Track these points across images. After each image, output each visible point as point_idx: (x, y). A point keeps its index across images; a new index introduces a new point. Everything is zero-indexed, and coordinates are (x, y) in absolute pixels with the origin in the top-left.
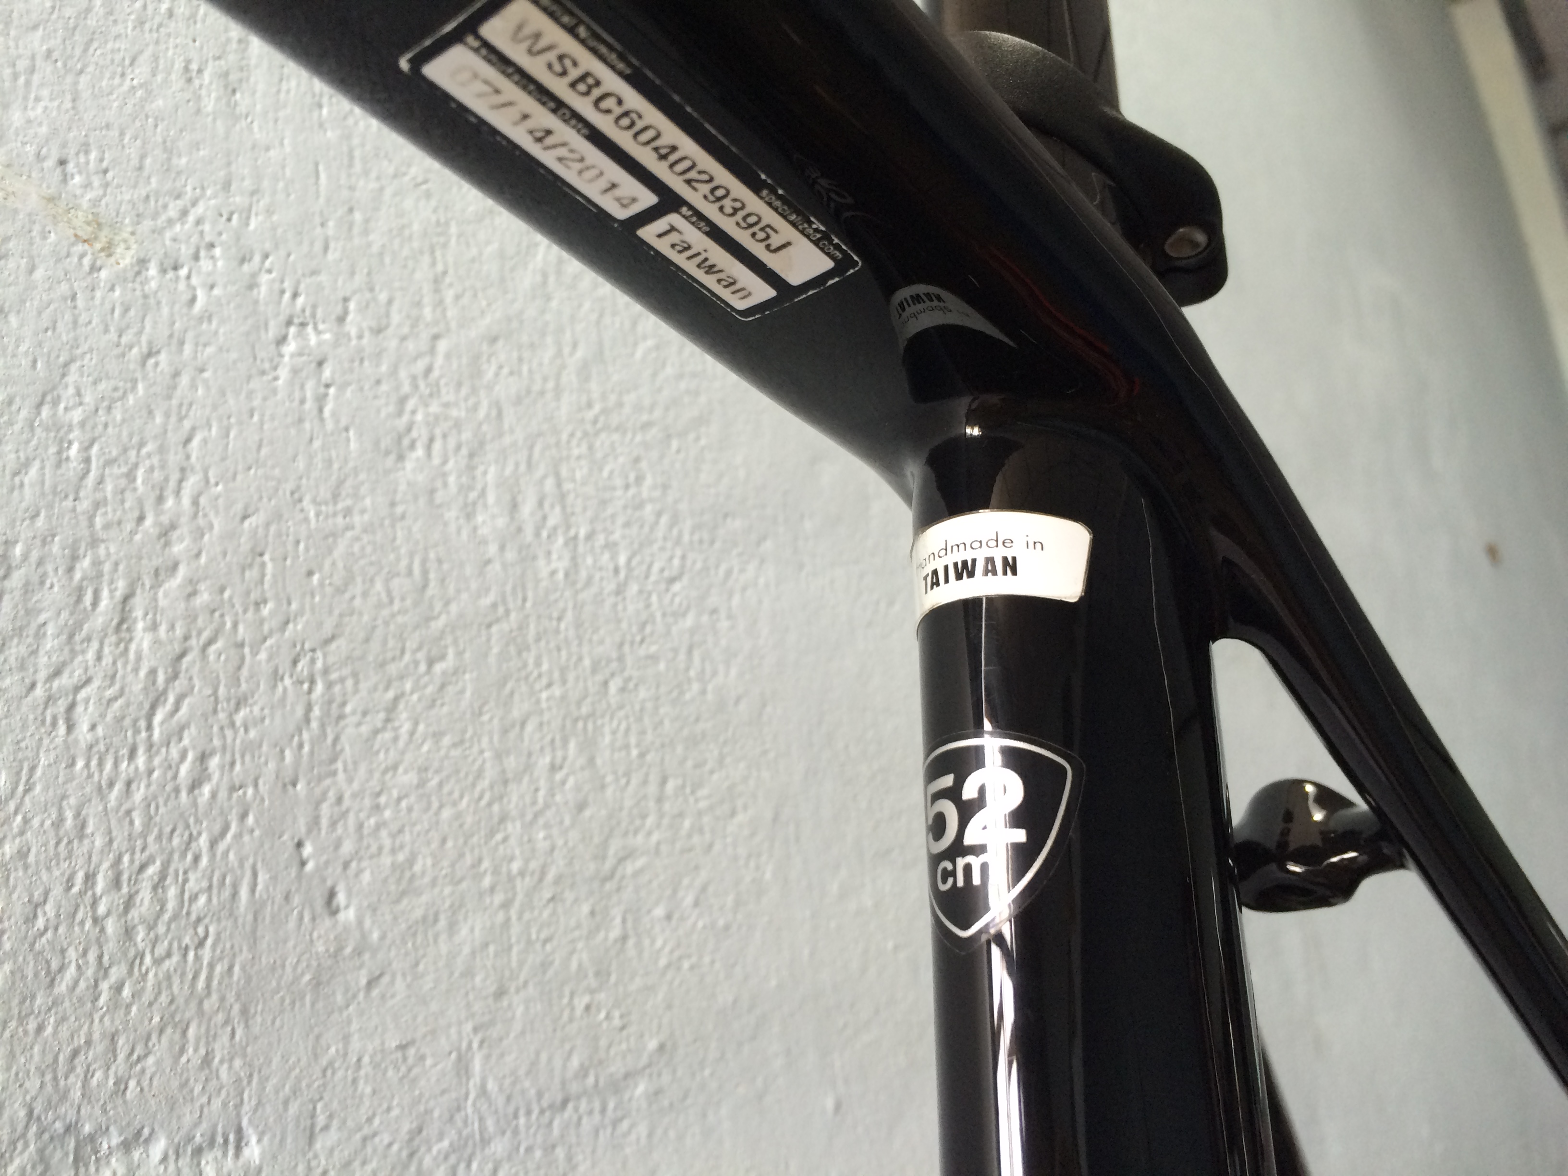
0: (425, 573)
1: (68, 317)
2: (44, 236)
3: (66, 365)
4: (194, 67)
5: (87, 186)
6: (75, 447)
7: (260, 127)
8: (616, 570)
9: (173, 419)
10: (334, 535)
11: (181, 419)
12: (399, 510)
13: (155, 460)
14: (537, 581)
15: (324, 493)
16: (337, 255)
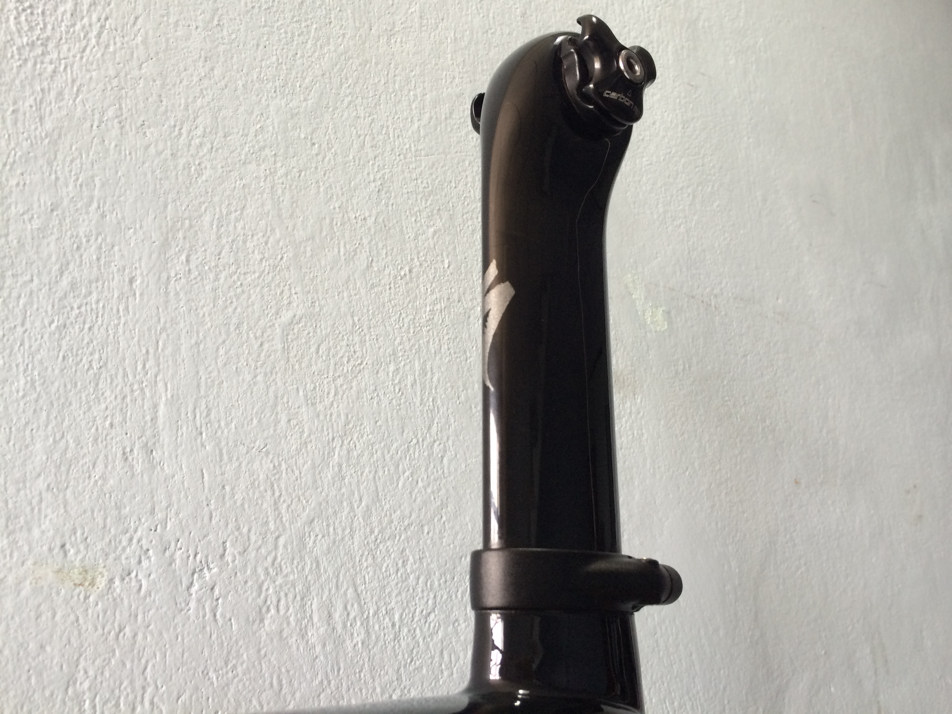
0: (280, 682)
1: (76, 633)
2: (58, 593)
3: (78, 659)
4: (128, 450)
5: (78, 552)
6: (87, 702)
7: (168, 466)
8: (393, 625)
9: (136, 662)
10: (227, 685)
11: (140, 660)
12: (263, 652)
13: (129, 690)
14: (346, 655)
15: (220, 663)
16: (217, 519)
